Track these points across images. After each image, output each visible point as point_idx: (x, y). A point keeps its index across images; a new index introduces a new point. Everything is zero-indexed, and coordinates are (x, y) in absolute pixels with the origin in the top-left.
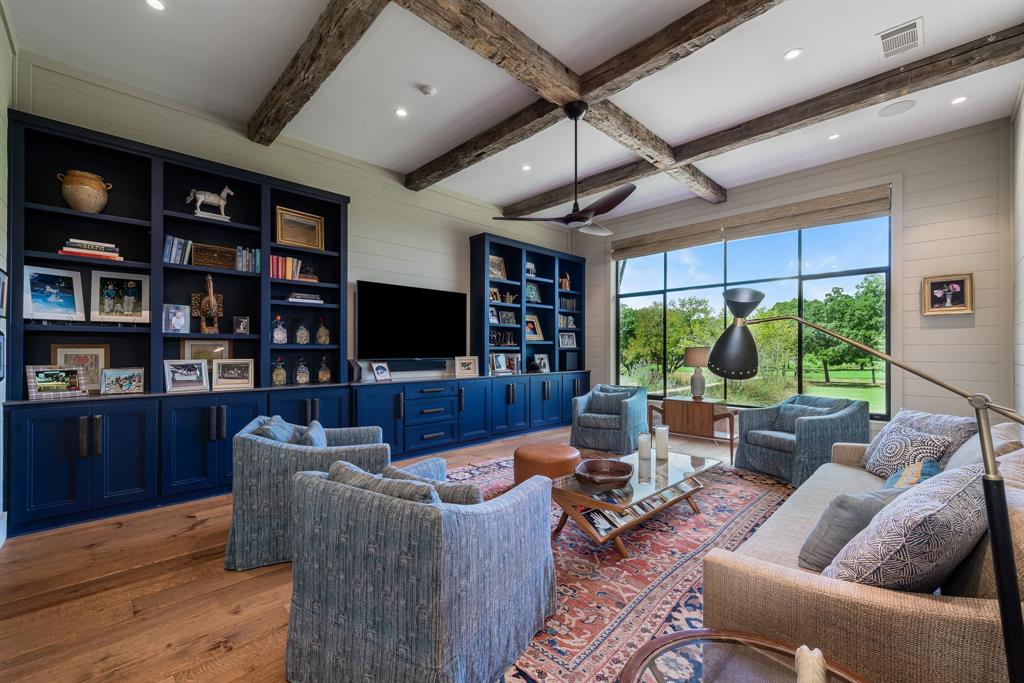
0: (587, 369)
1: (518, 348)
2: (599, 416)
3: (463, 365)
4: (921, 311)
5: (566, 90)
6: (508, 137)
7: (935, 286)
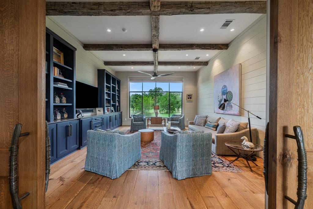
0: (121, 111)
1: (110, 105)
2: (139, 122)
3: (99, 110)
4: (187, 99)
5: (155, 46)
6: (134, 49)
7: (189, 96)
